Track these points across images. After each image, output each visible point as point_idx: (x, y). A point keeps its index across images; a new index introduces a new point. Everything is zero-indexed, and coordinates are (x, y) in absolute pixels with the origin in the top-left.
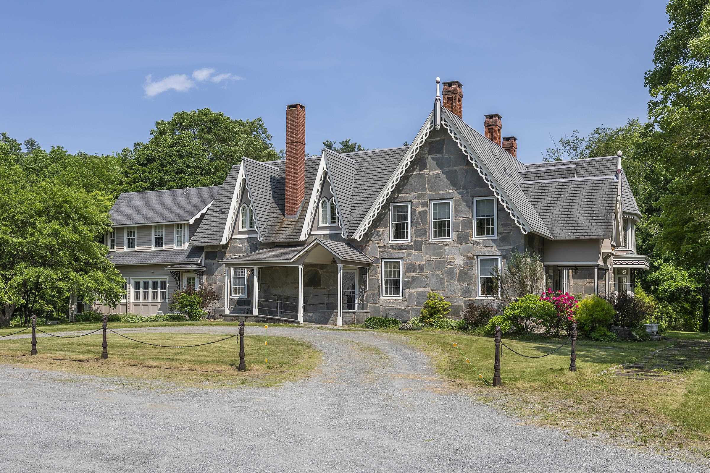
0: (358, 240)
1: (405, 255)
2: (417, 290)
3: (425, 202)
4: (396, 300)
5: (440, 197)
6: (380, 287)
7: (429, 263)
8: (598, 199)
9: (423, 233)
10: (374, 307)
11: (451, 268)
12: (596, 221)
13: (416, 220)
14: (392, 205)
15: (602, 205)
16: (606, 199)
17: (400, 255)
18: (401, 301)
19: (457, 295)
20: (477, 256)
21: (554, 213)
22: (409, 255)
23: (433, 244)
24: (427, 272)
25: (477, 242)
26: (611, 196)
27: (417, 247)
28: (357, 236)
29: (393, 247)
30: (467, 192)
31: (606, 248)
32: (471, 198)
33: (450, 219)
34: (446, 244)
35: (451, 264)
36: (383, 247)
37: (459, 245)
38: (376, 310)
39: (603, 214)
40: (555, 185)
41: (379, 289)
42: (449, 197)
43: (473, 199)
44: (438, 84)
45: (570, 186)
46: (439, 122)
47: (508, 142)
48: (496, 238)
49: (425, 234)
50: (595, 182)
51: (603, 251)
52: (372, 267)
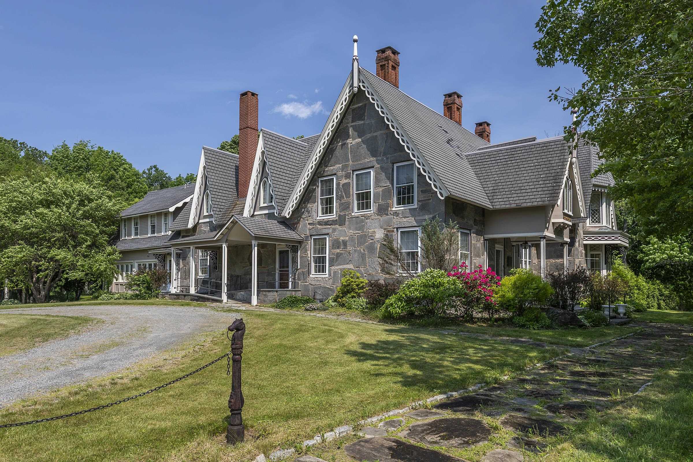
0: (288, 217)
1: (330, 231)
2: (341, 267)
3: (348, 173)
4: (323, 278)
5: (362, 167)
6: (309, 265)
7: (352, 239)
8: (548, 162)
9: (345, 207)
10: (305, 285)
11: (372, 243)
12: (542, 186)
13: (340, 193)
14: (320, 179)
15: (552, 168)
16: (557, 161)
17: (326, 231)
18: (327, 279)
19: (377, 273)
20: (397, 228)
21: (497, 181)
22: (334, 230)
23: (355, 217)
24: (350, 248)
25: (396, 212)
26: (562, 157)
27: (341, 221)
28: (287, 213)
29: (320, 223)
30: (387, 159)
31: (557, 217)
32: (391, 165)
33: (372, 190)
34: (367, 217)
35: (372, 238)
36: (312, 224)
37: (379, 217)
38: (306, 288)
39: (552, 178)
40: (503, 152)
41: (309, 267)
42: (370, 166)
43: (393, 166)
44: (356, 44)
45: (519, 152)
46: (356, 84)
47: (481, 127)
48: (416, 206)
49: (349, 207)
50: (546, 145)
51: (553, 220)
52: (303, 245)
